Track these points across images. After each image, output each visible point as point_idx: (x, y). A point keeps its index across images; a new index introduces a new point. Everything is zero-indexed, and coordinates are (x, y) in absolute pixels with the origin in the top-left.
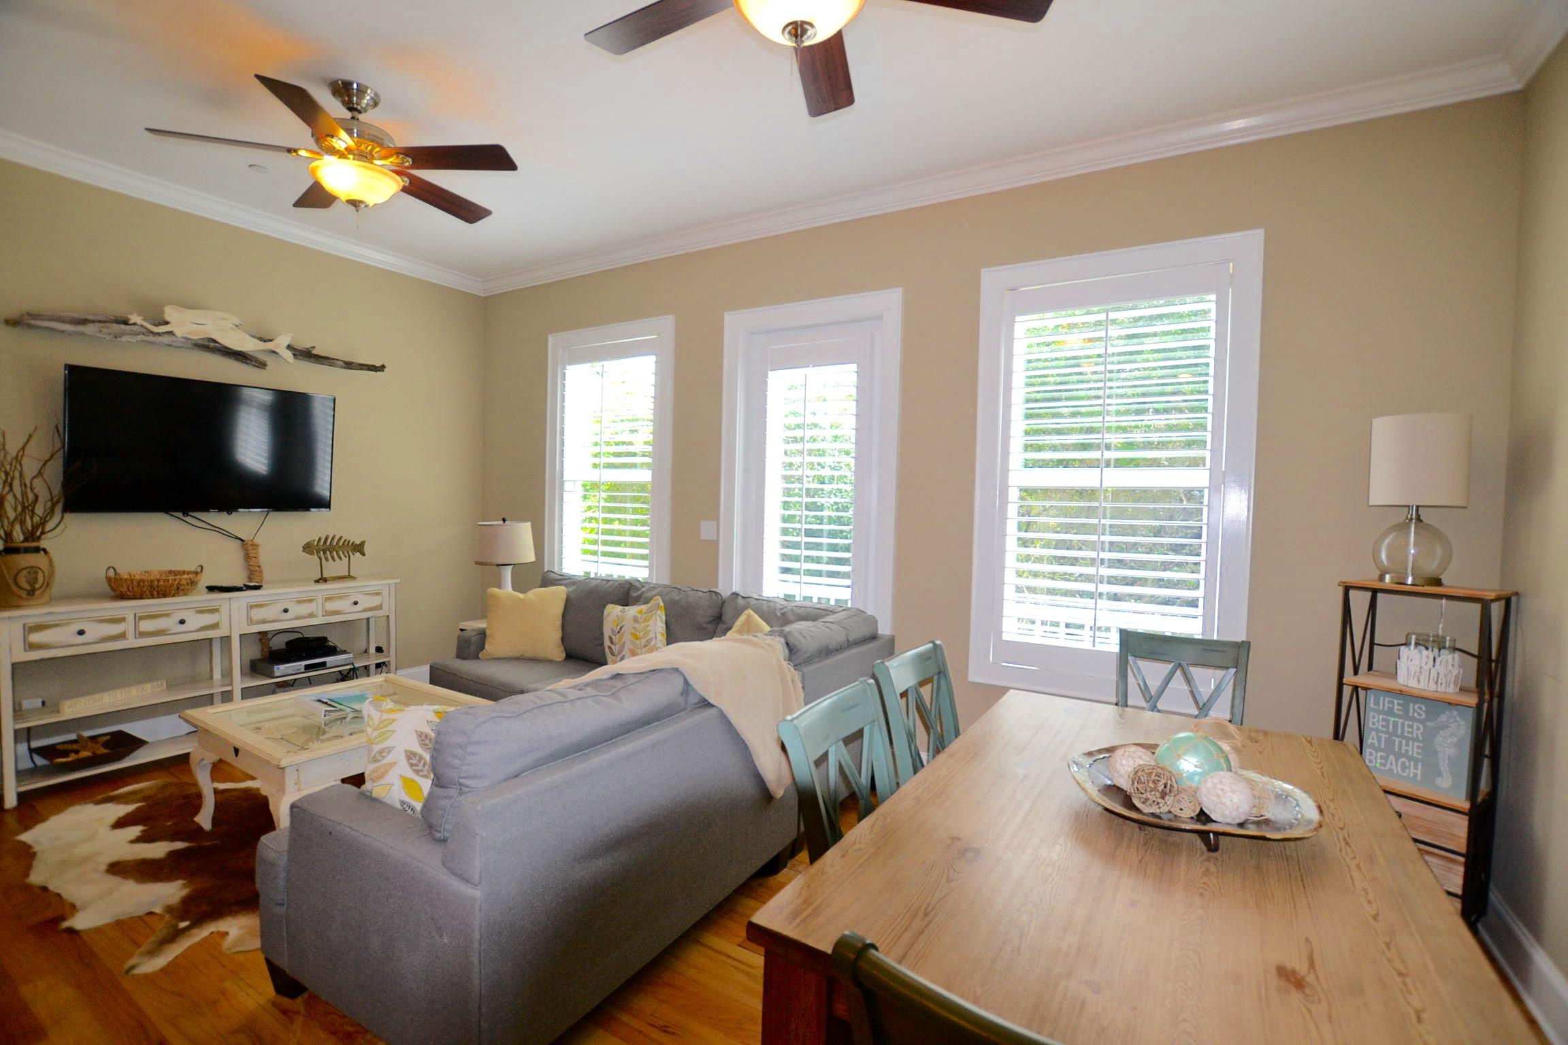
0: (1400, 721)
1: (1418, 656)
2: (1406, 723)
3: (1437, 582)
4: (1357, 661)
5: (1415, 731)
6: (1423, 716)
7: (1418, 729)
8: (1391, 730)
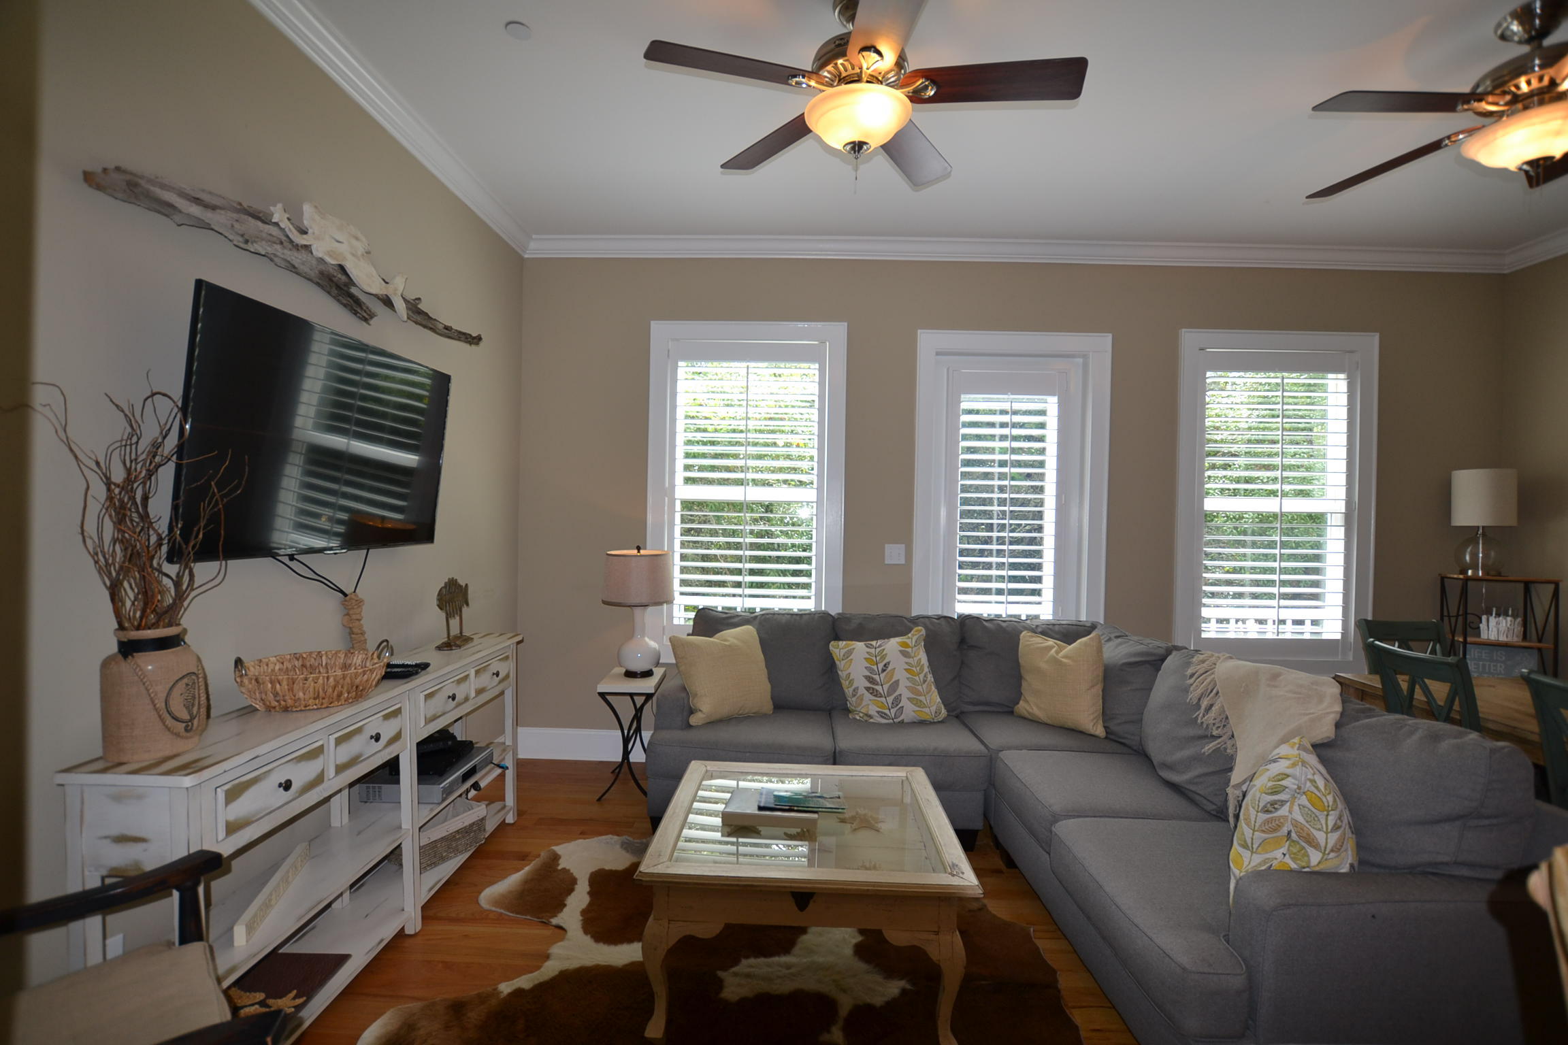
0: (1487, 663)
1: (1504, 621)
2: (1492, 664)
3: (1499, 574)
4: (1453, 628)
5: (1499, 669)
6: (1504, 658)
7: (1501, 667)
8: (1481, 670)
